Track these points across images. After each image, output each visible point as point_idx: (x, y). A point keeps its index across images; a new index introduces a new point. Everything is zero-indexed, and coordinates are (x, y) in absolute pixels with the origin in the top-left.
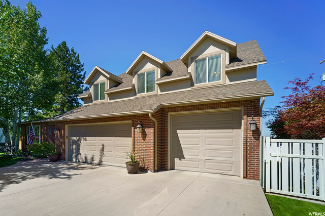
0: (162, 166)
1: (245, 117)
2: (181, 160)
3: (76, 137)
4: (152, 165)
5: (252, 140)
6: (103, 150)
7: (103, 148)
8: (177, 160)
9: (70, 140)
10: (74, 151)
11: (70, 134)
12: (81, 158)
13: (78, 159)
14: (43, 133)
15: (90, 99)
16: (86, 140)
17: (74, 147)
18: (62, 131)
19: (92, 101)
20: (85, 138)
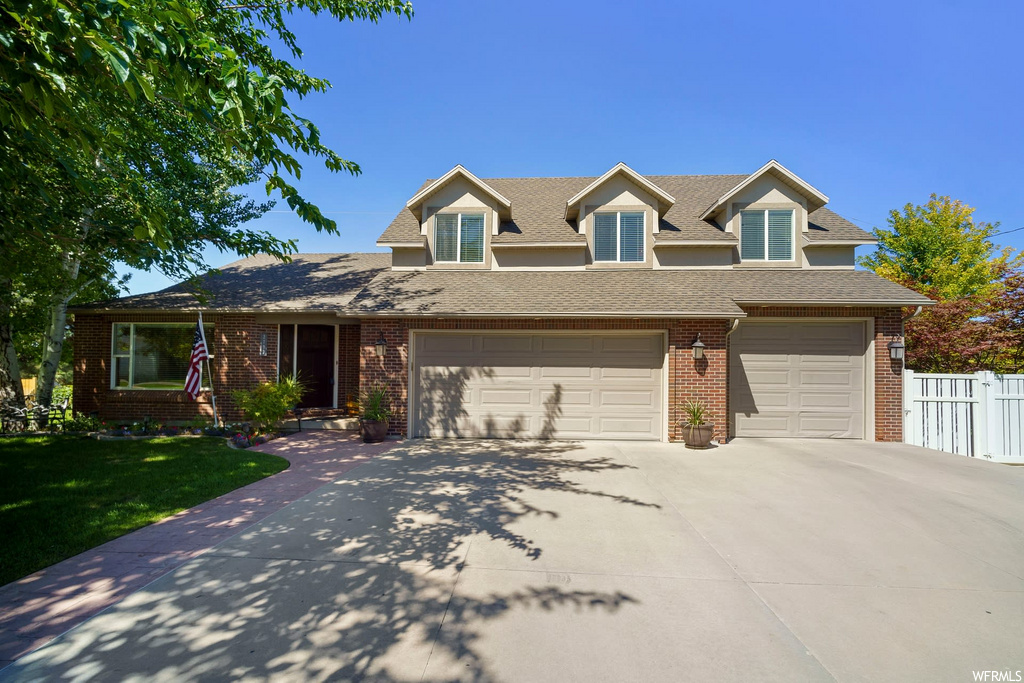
2: (749, 416)
3: (447, 364)
4: (721, 427)
5: (890, 375)
6: (557, 398)
7: (558, 394)
8: (741, 418)
9: (417, 374)
10: (438, 406)
11: (417, 357)
12: (468, 426)
13: (456, 430)
14: (231, 352)
15: (422, 255)
16: (490, 375)
17: (437, 395)
18: (401, 349)
19: (429, 262)
20: (486, 368)
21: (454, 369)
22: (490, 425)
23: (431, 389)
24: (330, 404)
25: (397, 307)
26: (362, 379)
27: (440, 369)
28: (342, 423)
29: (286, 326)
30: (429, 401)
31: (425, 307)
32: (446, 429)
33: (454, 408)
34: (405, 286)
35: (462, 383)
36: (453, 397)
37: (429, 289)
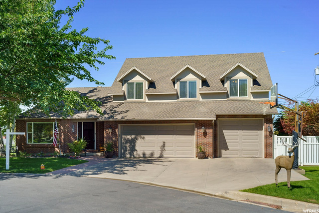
0: (216, 155)
1: (265, 124)
2: (226, 150)
3: (131, 135)
4: (212, 153)
5: (269, 137)
6: (164, 146)
7: (164, 144)
8: (223, 151)
9: (121, 138)
10: (128, 148)
11: (121, 132)
12: (137, 154)
13: (134, 156)
14: (64, 132)
15: (123, 97)
16: (144, 138)
17: (128, 145)
18: (117, 130)
19: (125, 99)
20: (142, 136)
21: (133, 136)
22: (144, 154)
23: (126, 143)
24: (94, 148)
25: (115, 118)
26: (105, 140)
27: (129, 137)
28: (99, 154)
29: (79, 122)
30: (126, 147)
31: (123, 118)
32: (131, 155)
33: (133, 149)
34: (118, 110)
35: (135, 142)
36: (133, 146)
37: (125, 110)
